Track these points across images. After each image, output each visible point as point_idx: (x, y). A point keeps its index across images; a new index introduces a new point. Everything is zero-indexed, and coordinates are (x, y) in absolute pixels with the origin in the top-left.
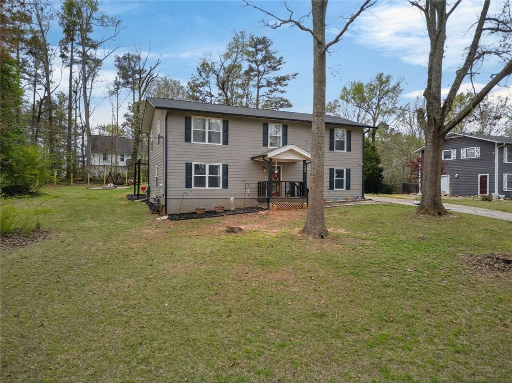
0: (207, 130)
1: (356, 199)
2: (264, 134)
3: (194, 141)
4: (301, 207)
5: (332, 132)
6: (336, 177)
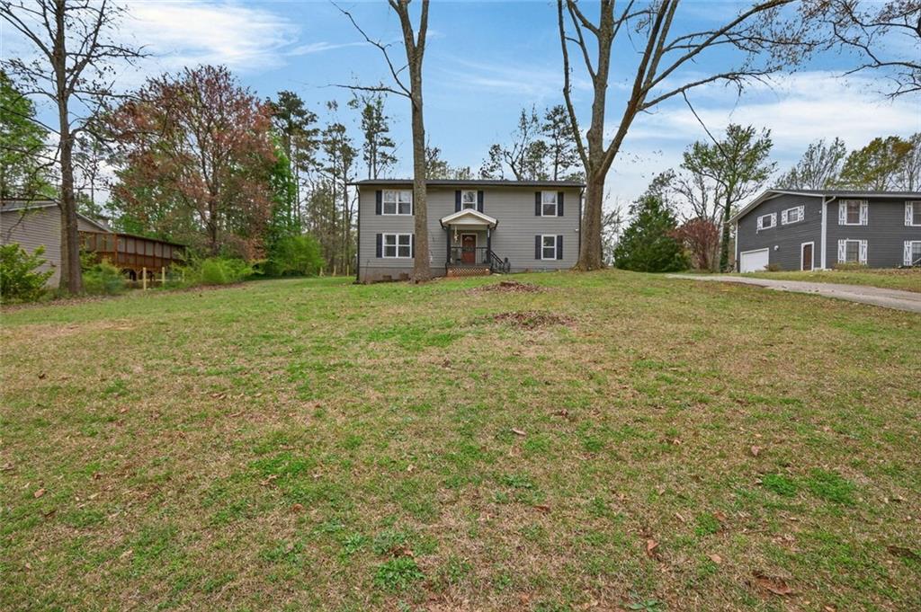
0: (397, 201)
3: (385, 213)
4: (484, 274)
5: (538, 195)
6: (544, 246)
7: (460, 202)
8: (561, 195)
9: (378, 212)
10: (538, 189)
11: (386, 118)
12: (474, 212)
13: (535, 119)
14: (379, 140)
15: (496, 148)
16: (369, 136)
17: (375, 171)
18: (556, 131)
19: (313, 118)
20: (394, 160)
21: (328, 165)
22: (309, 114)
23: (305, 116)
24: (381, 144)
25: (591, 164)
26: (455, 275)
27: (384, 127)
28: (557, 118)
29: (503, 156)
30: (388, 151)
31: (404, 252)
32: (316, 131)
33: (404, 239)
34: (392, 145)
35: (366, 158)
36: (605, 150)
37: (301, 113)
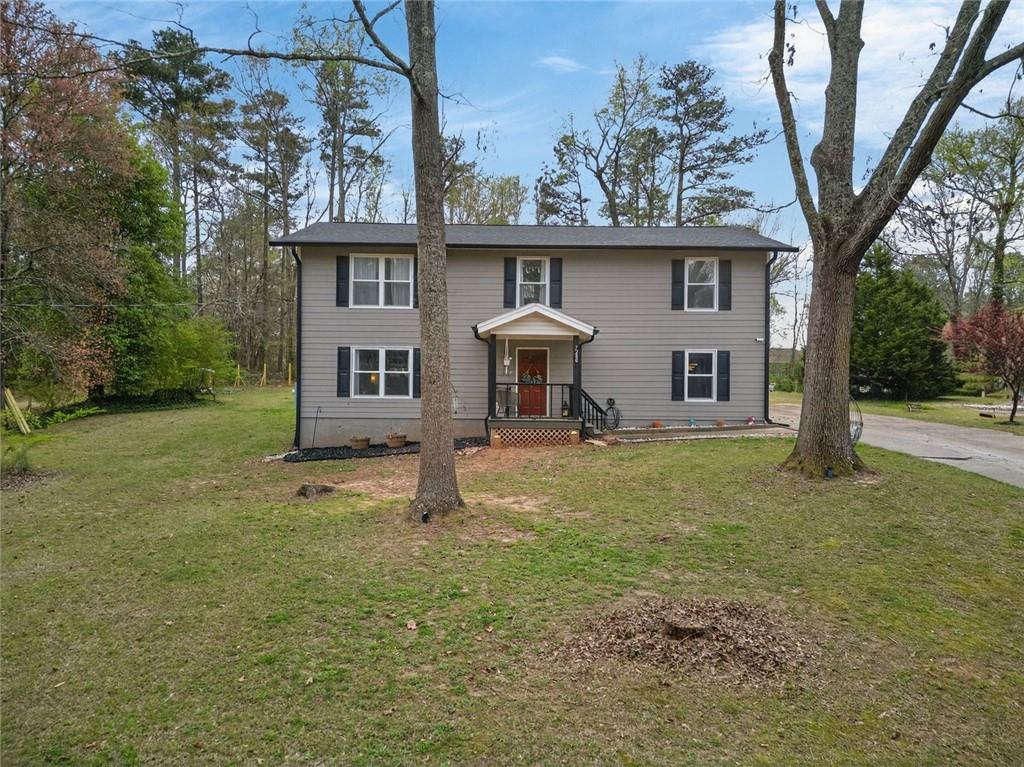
0: (382, 280)
1: (746, 424)
2: (506, 280)
3: (355, 303)
4: (567, 440)
5: (677, 266)
6: (690, 372)
7: (514, 280)
8: (725, 267)
9: (342, 300)
10: (678, 256)
11: (363, 82)
12: (544, 309)
13: (643, 88)
14: (349, 124)
15: (568, 141)
16: (331, 117)
17: (342, 182)
18: (681, 109)
19: (222, 81)
20: (377, 161)
21: (255, 167)
22: (213, 74)
23: (207, 77)
24: (353, 131)
25: (827, 226)
26: (505, 444)
27: (358, 99)
28: (684, 85)
29: (580, 157)
30: (366, 143)
31: (396, 386)
32: (228, 105)
33: (396, 359)
34: (374, 133)
35: (324, 157)
36: (858, 191)
37: (198, 72)
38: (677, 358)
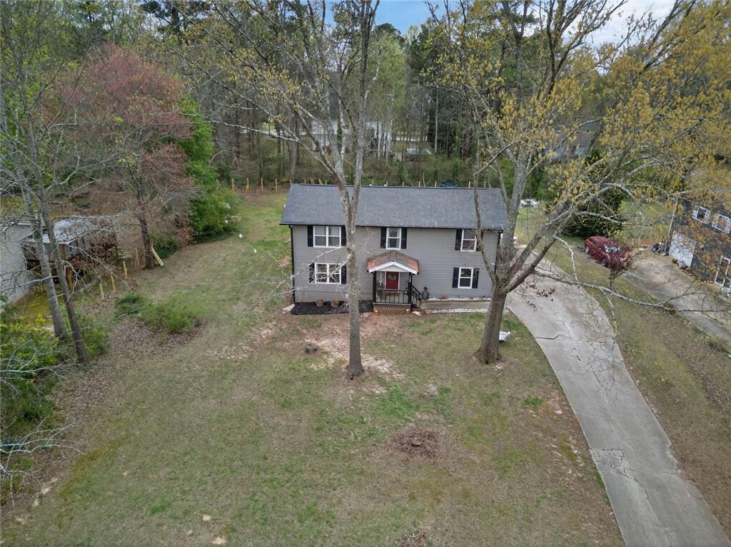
0: (327, 235)
1: (483, 299)
2: (382, 236)
3: (316, 245)
5: (459, 232)
6: (462, 276)
7: (385, 236)
9: (310, 244)
12: (397, 264)
26: (379, 314)
33: (334, 268)
38: (456, 271)
